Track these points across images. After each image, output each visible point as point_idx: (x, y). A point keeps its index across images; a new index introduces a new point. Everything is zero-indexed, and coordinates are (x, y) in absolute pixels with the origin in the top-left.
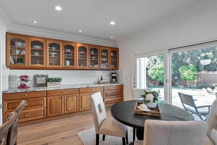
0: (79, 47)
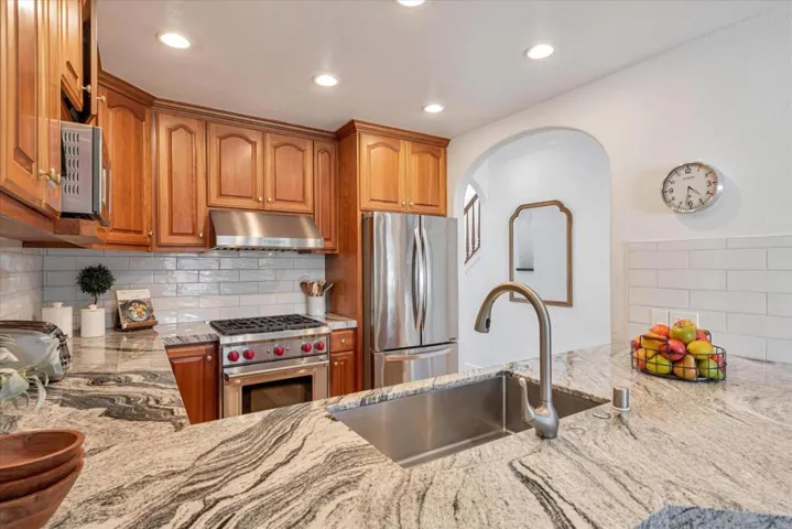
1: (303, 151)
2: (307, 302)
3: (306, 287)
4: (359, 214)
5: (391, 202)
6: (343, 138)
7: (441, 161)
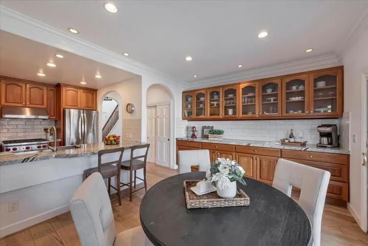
0: (242, 89)
1: (42, 90)
2: (46, 135)
3: (46, 130)
4: (62, 109)
5: (75, 106)
6: (58, 87)
7: (95, 95)
